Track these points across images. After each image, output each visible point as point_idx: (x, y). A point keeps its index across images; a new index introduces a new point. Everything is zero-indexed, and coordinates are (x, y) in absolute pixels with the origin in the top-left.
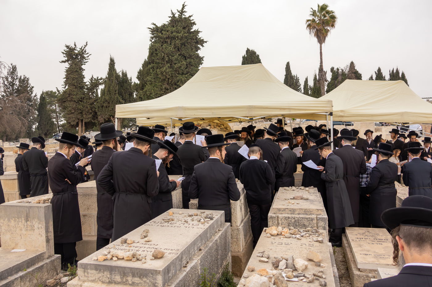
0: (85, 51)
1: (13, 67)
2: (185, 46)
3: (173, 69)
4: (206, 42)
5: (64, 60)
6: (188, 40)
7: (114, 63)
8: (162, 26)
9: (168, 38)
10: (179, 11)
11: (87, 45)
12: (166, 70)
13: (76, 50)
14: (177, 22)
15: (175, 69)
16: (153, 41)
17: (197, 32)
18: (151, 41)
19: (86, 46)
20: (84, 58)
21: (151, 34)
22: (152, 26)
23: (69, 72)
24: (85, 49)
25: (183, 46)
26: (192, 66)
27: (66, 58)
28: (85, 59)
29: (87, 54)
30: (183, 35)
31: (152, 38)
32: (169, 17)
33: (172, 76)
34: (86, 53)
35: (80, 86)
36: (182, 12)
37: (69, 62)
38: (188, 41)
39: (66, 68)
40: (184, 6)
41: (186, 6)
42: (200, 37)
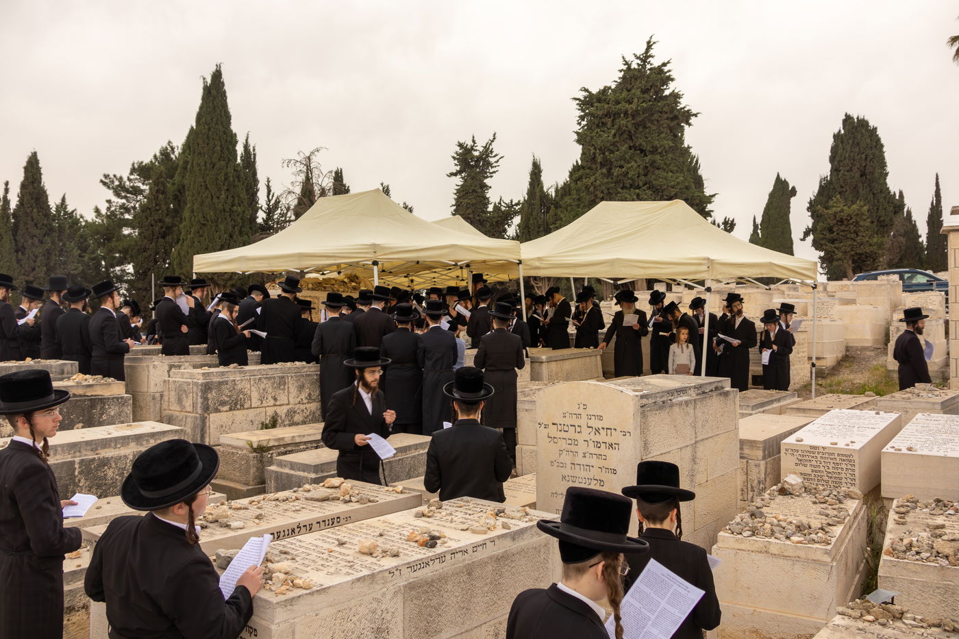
0: (492, 152)
1: (383, 189)
2: (645, 127)
3: (612, 179)
4: (696, 115)
5: (455, 171)
6: (653, 114)
7: (540, 171)
8: (599, 92)
9: (608, 115)
10: (638, 55)
11: (494, 139)
12: (595, 181)
13: (476, 150)
14: (633, 80)
15: (615, 179)
16: (584, 123)
17: (676, 96)
18: (579, 124)
19: (492, 141)
20: (489, 164)
21: (579, 110)
22: (581, 95)
23: (462, 193)
24: (491, 148)
25: (641, 129)
26: (658, 169)
27: (458, 168)
28: (492, 167)
29: (495, 156)
30: (638, 106)
31: (582, 118)
32: (621, 71)
33: (609, 193)
34: (494, 154)
35: (479, 220)
36: (645, 58)
37: (463, 175)
38: (653, 118)
39: (457, 185)
40: (649, 46)
41: (654, 43)
42: (682, 106)
